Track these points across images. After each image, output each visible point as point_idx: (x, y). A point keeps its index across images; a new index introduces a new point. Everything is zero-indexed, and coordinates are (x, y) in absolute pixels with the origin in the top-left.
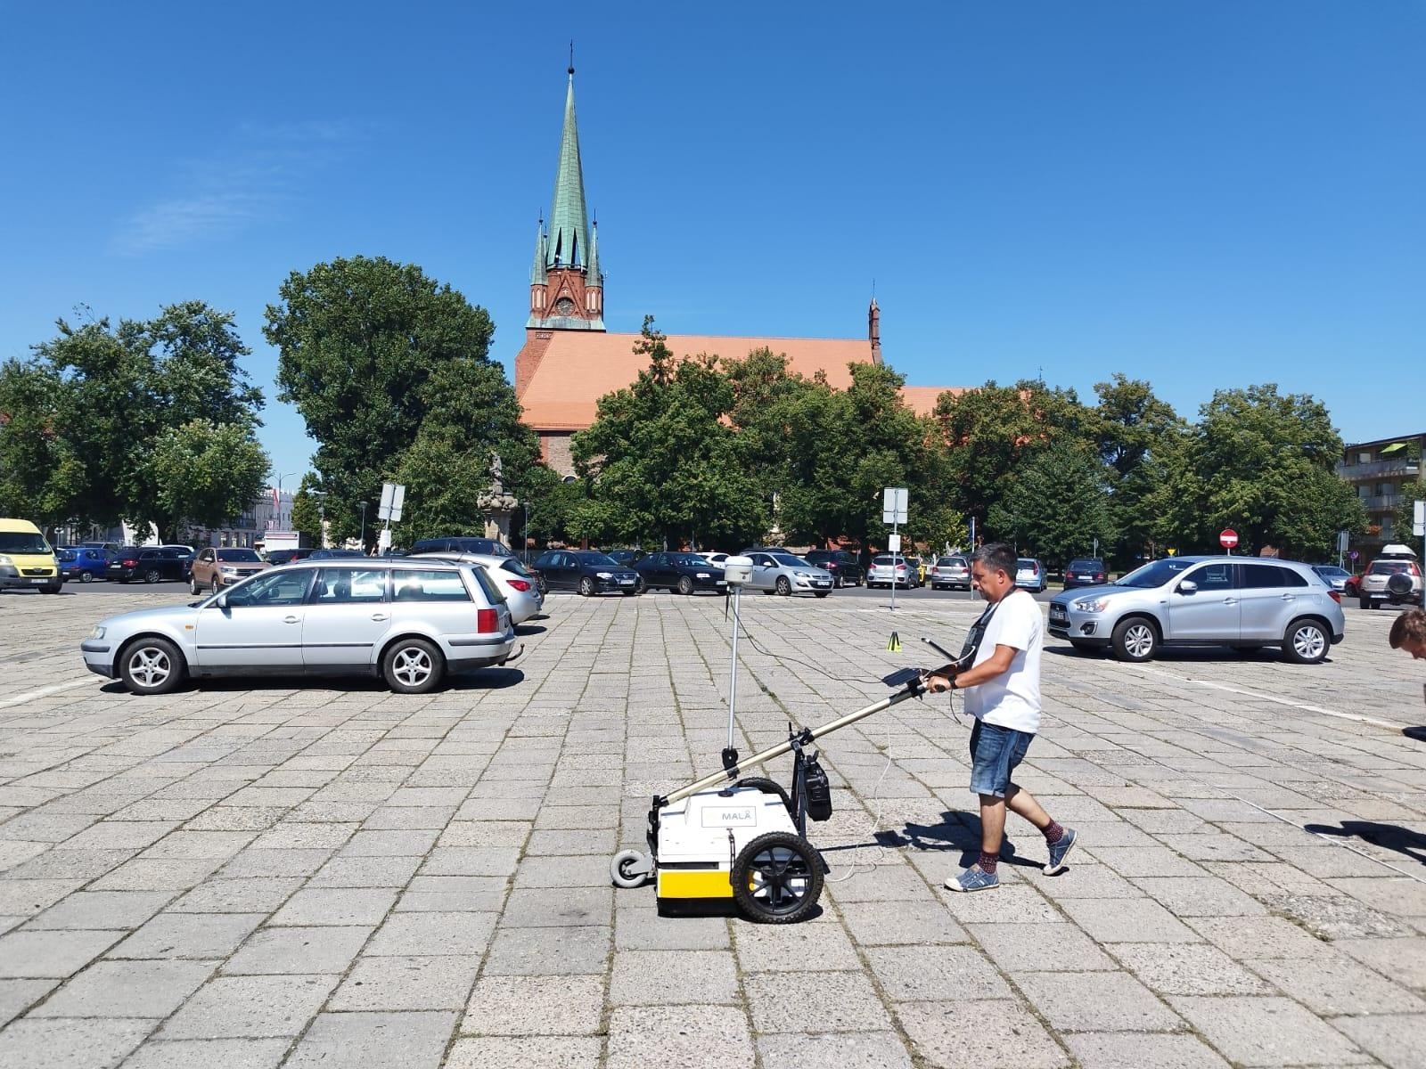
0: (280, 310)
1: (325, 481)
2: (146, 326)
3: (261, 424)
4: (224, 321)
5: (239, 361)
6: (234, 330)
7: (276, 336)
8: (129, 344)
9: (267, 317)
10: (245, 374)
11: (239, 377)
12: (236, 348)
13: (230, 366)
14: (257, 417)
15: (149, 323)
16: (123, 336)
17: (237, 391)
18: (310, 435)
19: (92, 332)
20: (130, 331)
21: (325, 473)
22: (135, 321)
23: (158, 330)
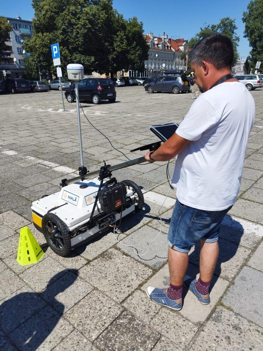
0: (247, 12)
1: (252, 58)
2: (217, 26)
3: (238, 46)
4: (233, 22)
5: (235, 31)
6: (235, 23)
7: (244, 20)
8: (213, 30)
9: (243, 15)
10: (236, 34)
11: (235, 35)
12: (235, 27)
13: (233, 32)
14: (237, 44)
15: (217, 25)
16: (212, 28)
17: (234, 38)
18: (250, 46)
19: (206, 29)
20: (213, 27)
21: (253, 56)
22: (215, 25)
23: (219, 27)
